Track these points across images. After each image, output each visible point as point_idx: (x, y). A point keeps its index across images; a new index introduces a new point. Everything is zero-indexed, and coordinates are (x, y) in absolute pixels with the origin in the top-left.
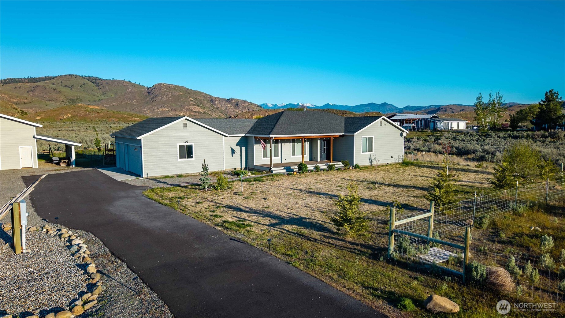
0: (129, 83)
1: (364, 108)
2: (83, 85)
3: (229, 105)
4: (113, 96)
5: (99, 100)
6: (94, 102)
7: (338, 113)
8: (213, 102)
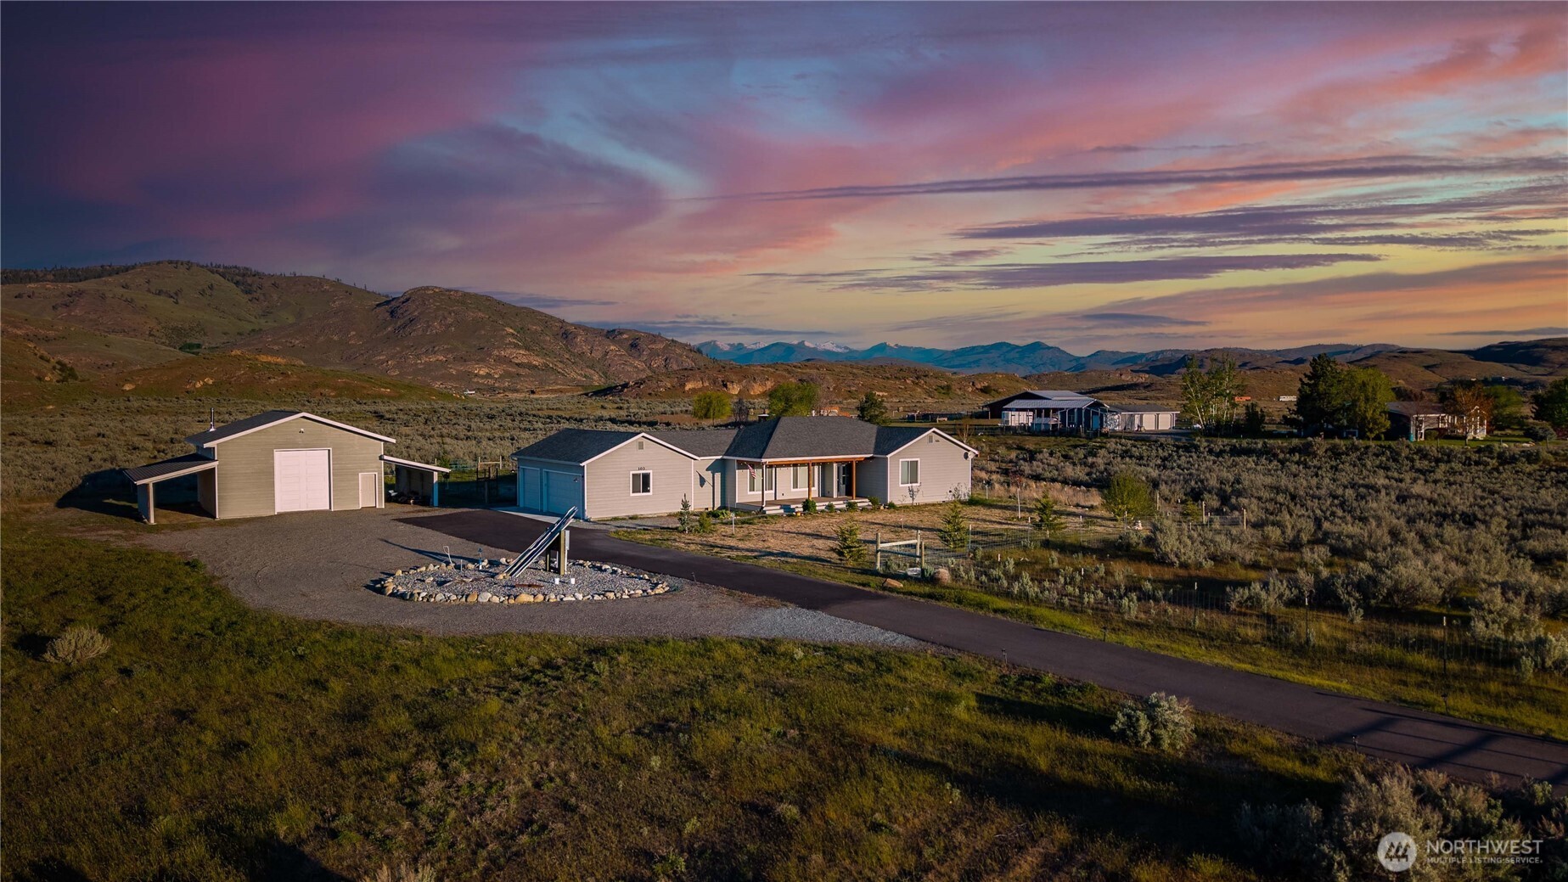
0: (337, 284)
1: (978, 356)
2: (208, 292)
3: (612, 347)
4: (291, 320)
5: (253, 330)
6: (239, 337)
7: (905, 374)
8: (570, 337)
